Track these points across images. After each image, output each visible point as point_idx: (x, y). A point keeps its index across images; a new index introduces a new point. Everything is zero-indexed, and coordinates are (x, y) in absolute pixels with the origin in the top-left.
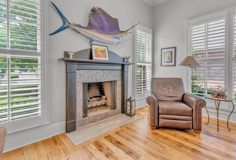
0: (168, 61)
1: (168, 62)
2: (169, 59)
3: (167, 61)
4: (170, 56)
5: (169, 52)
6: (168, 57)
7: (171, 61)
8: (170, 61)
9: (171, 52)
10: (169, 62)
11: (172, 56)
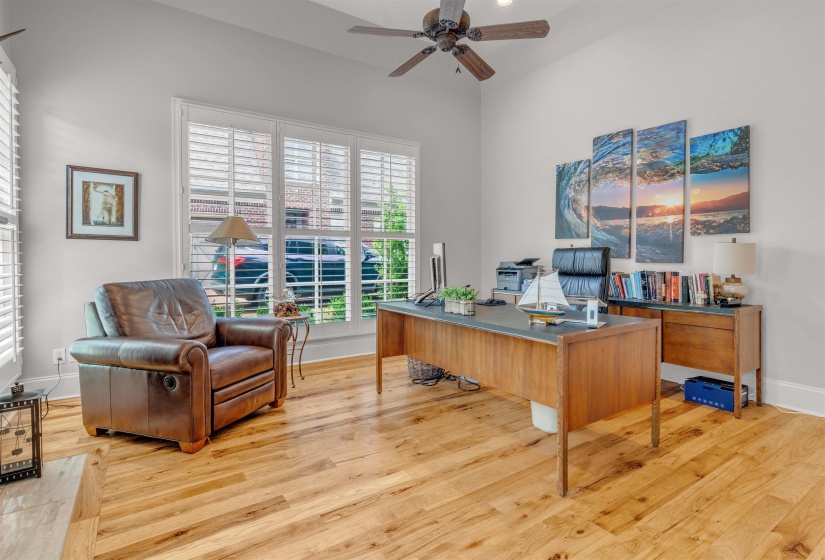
0: (106, 220)
1: (103, 224)
2: (109, 211)
3: (100, 219)
4: (114, 202)
5: (110, 185)
6: (105, 203)
7: (120, 222)
8: (114, 219)
9: (120, 189)
10: (110, 224)
11: (121, 203)
